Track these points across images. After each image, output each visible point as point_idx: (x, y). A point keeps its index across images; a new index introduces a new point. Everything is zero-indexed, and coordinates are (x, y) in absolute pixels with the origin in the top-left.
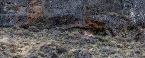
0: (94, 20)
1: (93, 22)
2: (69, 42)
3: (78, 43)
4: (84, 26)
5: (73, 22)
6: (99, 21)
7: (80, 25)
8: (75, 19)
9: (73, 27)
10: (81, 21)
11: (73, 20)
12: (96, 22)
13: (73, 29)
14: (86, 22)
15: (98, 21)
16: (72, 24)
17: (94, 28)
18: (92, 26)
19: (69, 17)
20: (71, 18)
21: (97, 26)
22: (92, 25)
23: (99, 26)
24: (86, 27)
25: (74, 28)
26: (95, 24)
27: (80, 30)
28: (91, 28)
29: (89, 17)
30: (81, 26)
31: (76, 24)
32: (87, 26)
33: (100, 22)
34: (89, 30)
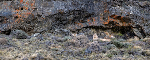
0: (115, 14)
1: (114, 17)
2: (68, 52)
3: (82, 53)
4: (102, 25)
5: (84, 19)
6: (123, 16)
7: (96, 23)
8: (86, 16)
9: (84, 28)
10: (96, 18)
11: (84, 16)
12: (119, 18)
13: (84, 29)
14: (104, 18)
15: (121, 16)
16: (83, 22)
17: (117, 26)
18: (113, 25)
19: (77, 12)
20: (81, 13)
21: (120, 24)
22: (113, 23)
23: (124, 23)
24: (104, 27)
25: (87, 28)
26: (117, 21)
27: (95, 30)
28: (111, 27)
29: (108, 11)
30: (97, 25)
31: (89, 23)
32: (106, 25)
33: (124, 18)
34: (110, 31)
